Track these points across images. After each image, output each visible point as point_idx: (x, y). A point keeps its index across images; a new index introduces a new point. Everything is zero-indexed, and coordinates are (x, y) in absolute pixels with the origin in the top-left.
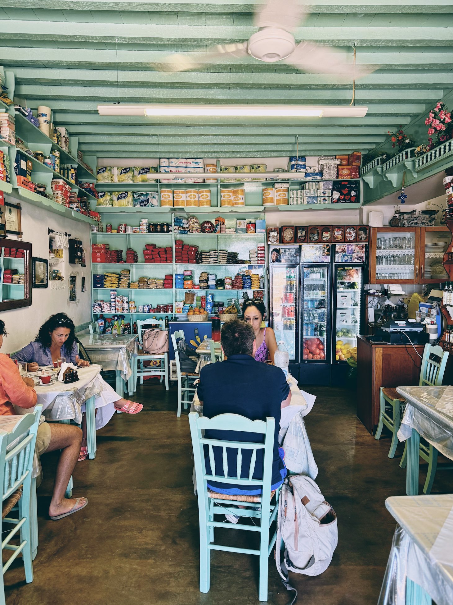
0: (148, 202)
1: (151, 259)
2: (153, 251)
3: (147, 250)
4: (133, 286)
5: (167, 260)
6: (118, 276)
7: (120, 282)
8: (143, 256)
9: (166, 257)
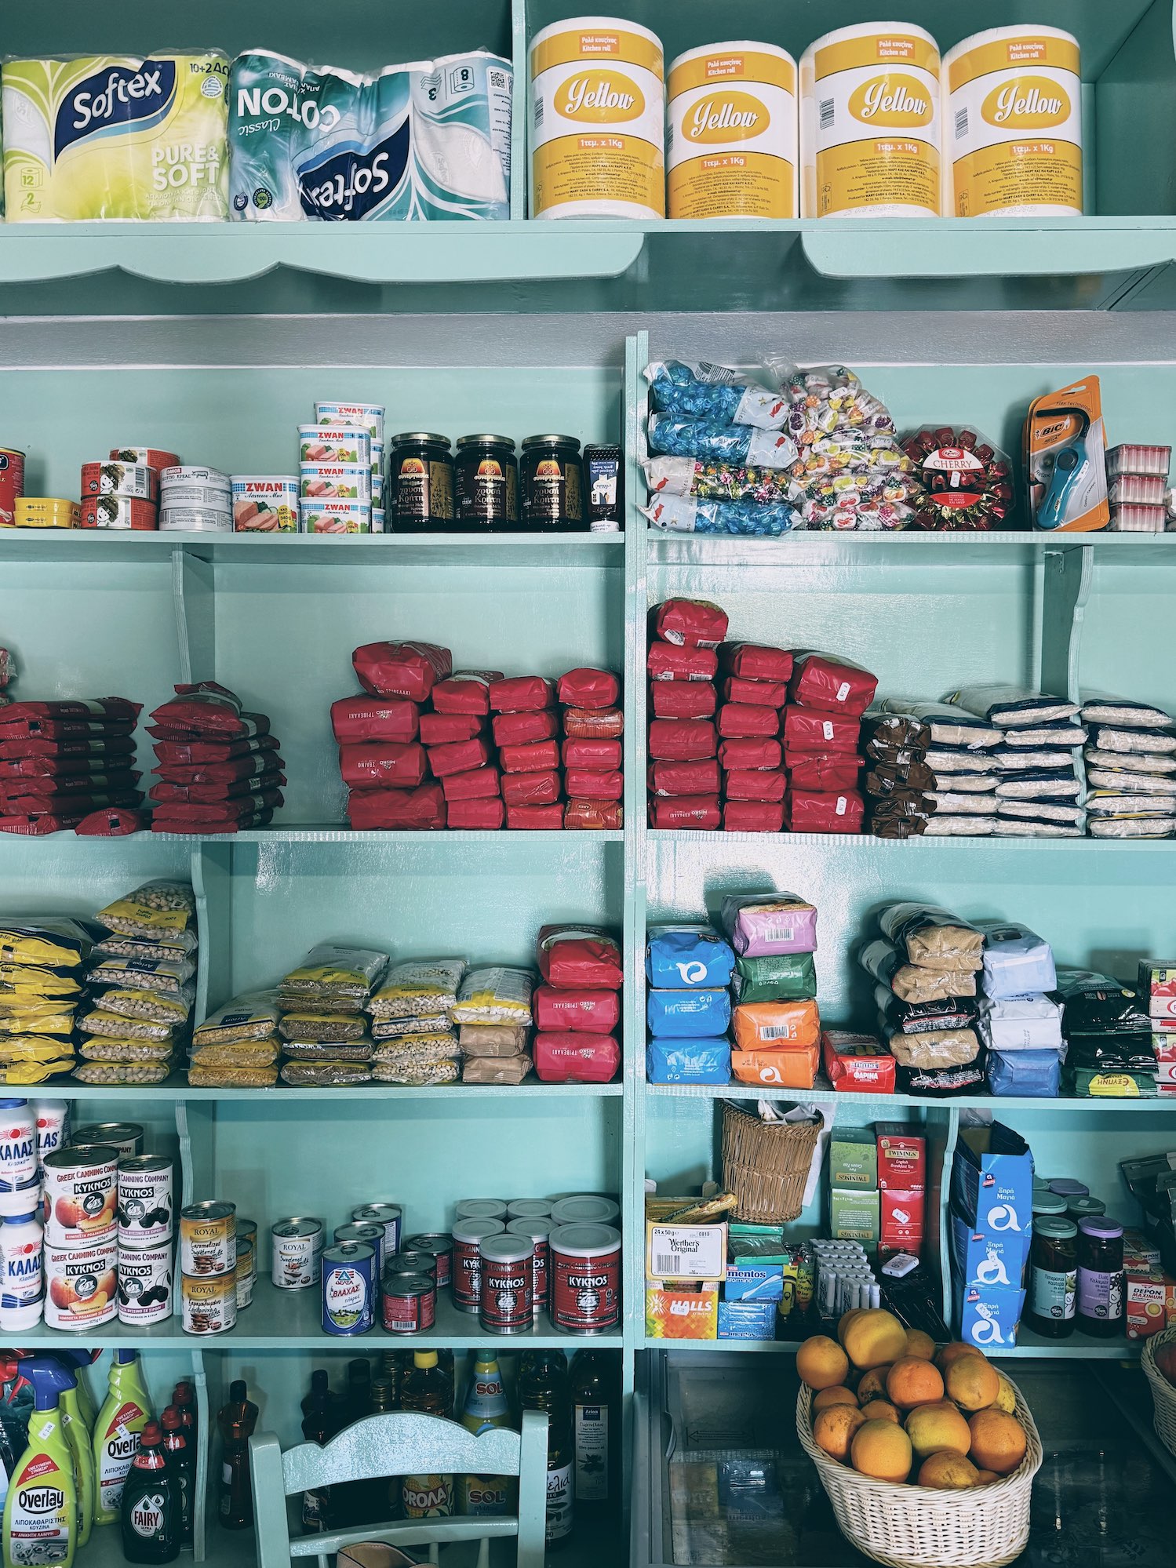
0: (395, 168)
1: (409, 790)
2: (426, 707)
3: (370, 696)
4: (224, 1056)
5: (564, 798)
6: (72, 958)
7: (89, 1023)
8: (327, 759)
9: (561, 772)
